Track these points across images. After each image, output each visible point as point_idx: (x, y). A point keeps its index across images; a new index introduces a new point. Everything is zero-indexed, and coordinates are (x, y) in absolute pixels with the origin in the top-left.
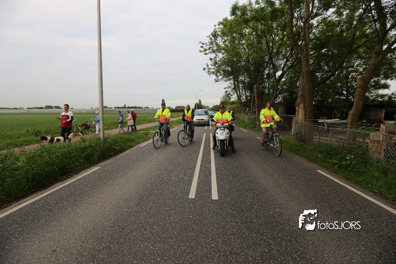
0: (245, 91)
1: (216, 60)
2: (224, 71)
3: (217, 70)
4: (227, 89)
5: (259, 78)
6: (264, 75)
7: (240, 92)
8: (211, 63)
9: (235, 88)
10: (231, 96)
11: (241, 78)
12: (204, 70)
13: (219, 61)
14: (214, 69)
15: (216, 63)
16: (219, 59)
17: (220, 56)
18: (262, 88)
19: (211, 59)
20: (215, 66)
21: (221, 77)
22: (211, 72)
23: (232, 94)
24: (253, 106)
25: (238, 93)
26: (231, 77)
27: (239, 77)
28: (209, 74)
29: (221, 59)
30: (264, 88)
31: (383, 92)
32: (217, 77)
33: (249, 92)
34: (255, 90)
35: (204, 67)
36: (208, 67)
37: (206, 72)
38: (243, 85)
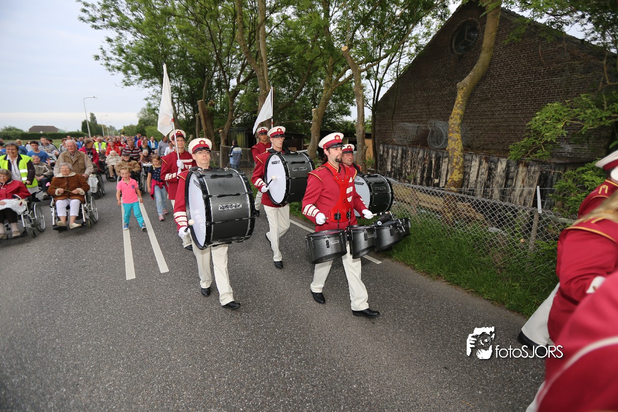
0: (184, 105)
1: (122, 45)
2: (141, 67)
3: (125, 63)
4: (149, 100)
5: (204, 88)
6: (212, 82)
8: (111, 49)
12: (96, 59)
13: (128, 47)
14: (120, 61)
15: (121, 51)
16: (128, 43)
17: (129, 38)
18: (210, 105)
19: (109, 40)
20: (120, 55)
21: (133, 78)
22: (113, 67)
24: (199, 134)
26: (157, 80)
28: (109, 70)
29: (132, 44)
30: (213, 105)
31: (346, 118)
32: (128, 77)
33: (190, 107)
34: (200, 109)
35: (96, 54)
36: (105, 55)
37: (102, 64)
38: (179, 95)
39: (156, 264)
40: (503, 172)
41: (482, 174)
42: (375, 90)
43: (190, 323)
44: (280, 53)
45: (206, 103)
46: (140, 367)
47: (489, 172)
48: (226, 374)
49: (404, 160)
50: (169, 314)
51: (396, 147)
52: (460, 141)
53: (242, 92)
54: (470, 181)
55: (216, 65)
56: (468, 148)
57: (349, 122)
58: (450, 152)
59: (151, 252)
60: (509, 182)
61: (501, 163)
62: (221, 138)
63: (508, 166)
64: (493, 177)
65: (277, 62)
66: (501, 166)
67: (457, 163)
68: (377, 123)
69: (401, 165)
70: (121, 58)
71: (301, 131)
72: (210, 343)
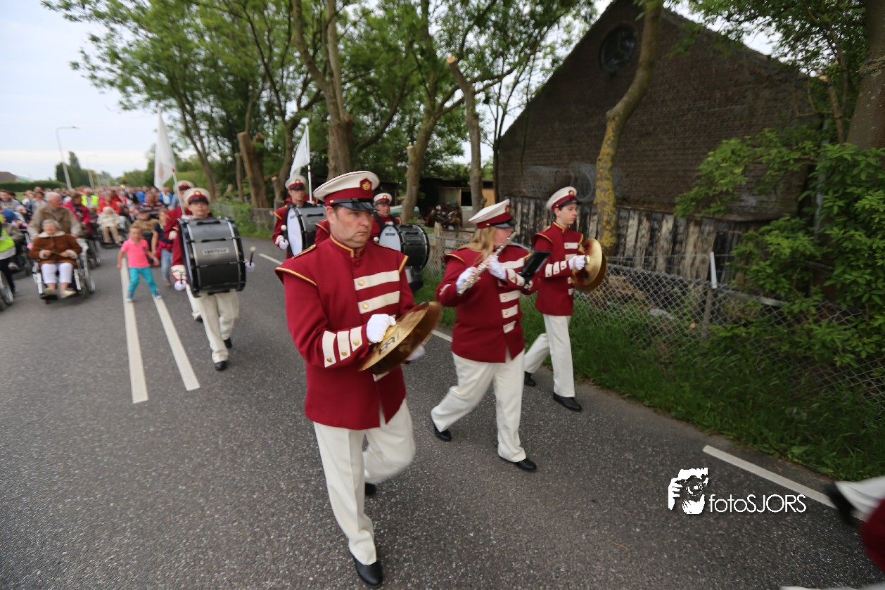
0: (218, 140)
1: (115, 47)
2: (147, 82)
3: (121, 76)
5: (248, 115)
6: (259, 106)
7: (202, 144)
8: (98, 53)
9: (187, 133)
10: (180, 150)
11: (201, 107)
12: (75, 68)
13: (125, 50)
14: (112, 71)
15: (114, 56)
16: (125, 44)
17: (126, 36)
18: (258, 140)
19: (95, 39)
20: (113, 62)
21: (136, 98)
22: (102, 81)
23: (180, 146)
24: (242, 183)
25: (199, 145)
26: (173, 102)
27: (194, 102)
28: (96, 85)
29: (131, 46)
30: (262, 141)
31: (457, 160)
32: (127, 96)
33: (227, 143)
34: (241, 146)
35: (74, 60)
36: (88, 62)
37: (83, 76)
38: (210, 125)
39: (179, 378)
40: (670, 233)
41: (643, 236)
42: (496, 120)
43: (233, 461)
44: (361, 64)
45: (251, 136)
46: (159, 529)
47: (651, 235)
48: (288, 531)
49: (538, 219)
50: (199, 450)
51: (527, 201)
52: (611, 191)
53: (305, 121)
54: (627, 247)
55: (264, 81)
56: (622, 202)
57: (462, 166)
58: (599, 206)
59: (171, 360)
60: (677, 247)
61: (667, 222)
62: (276, 189)
63: (675, 226)
64: (657, 241)
65: (356, 78)
66: (667, 226)
67: (608, 222)
68: (501, 165)
69: (535, 225)
70: (114, 68)
71: (393, 179)
72: (263, 488)
